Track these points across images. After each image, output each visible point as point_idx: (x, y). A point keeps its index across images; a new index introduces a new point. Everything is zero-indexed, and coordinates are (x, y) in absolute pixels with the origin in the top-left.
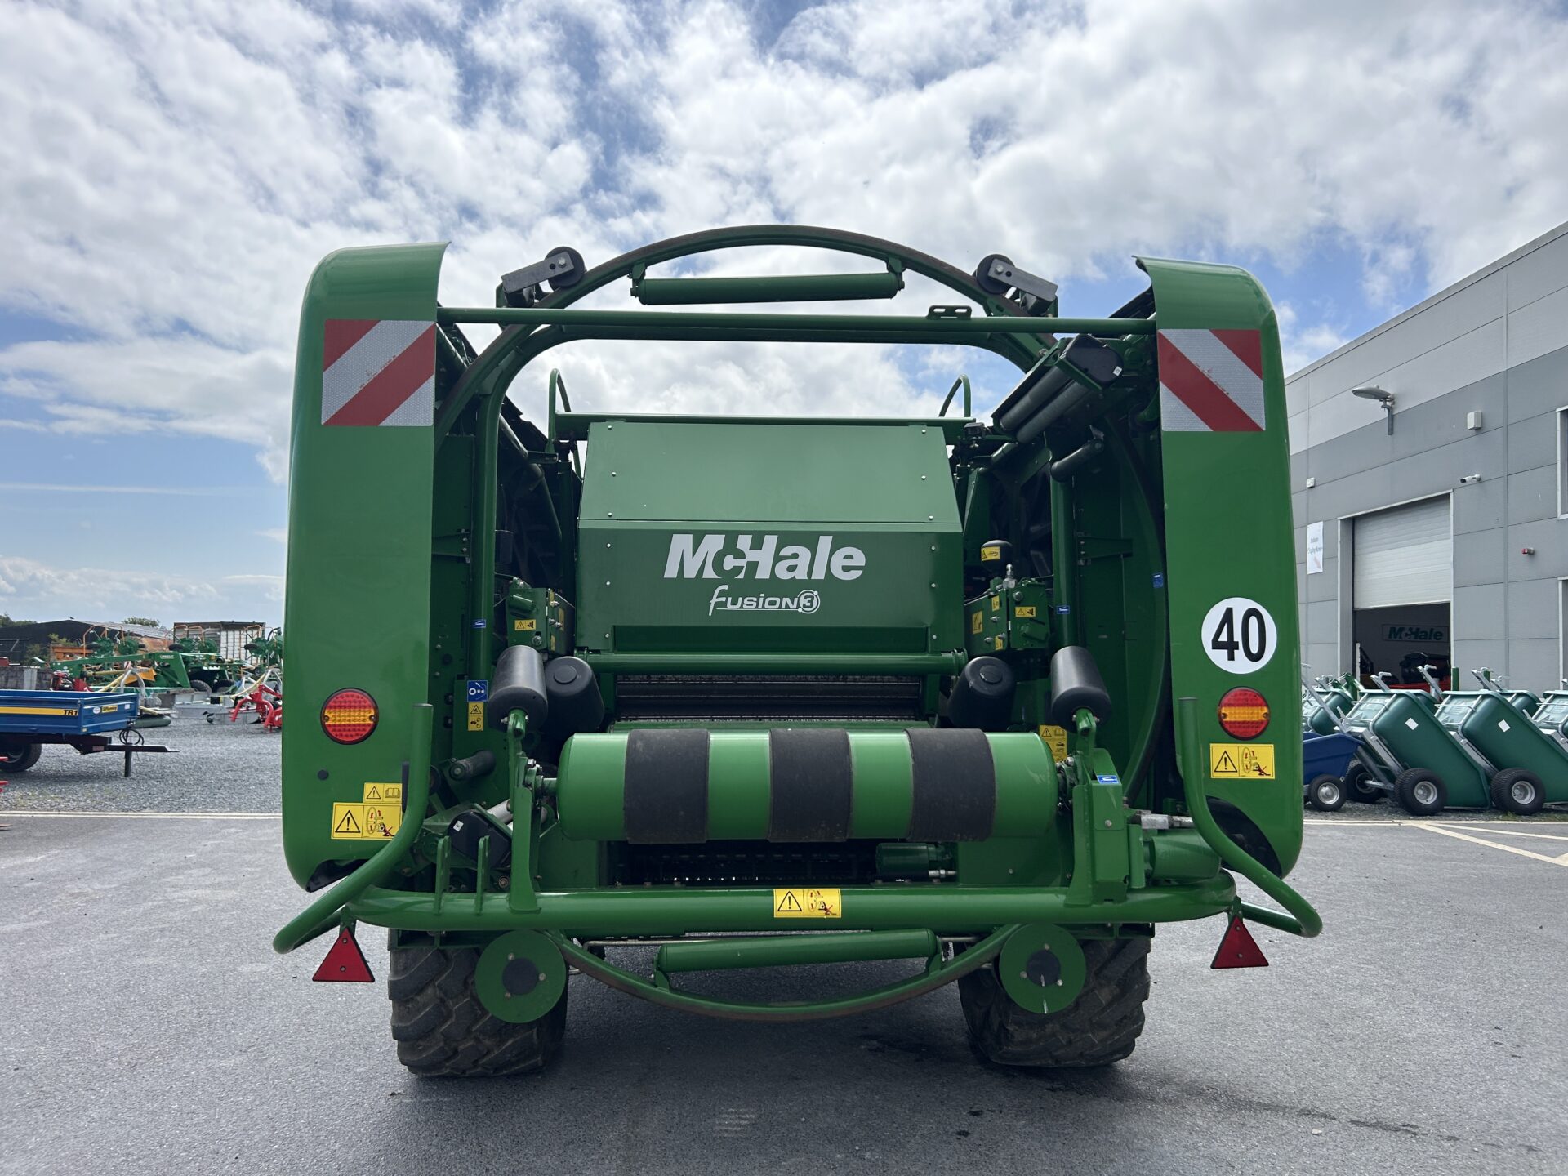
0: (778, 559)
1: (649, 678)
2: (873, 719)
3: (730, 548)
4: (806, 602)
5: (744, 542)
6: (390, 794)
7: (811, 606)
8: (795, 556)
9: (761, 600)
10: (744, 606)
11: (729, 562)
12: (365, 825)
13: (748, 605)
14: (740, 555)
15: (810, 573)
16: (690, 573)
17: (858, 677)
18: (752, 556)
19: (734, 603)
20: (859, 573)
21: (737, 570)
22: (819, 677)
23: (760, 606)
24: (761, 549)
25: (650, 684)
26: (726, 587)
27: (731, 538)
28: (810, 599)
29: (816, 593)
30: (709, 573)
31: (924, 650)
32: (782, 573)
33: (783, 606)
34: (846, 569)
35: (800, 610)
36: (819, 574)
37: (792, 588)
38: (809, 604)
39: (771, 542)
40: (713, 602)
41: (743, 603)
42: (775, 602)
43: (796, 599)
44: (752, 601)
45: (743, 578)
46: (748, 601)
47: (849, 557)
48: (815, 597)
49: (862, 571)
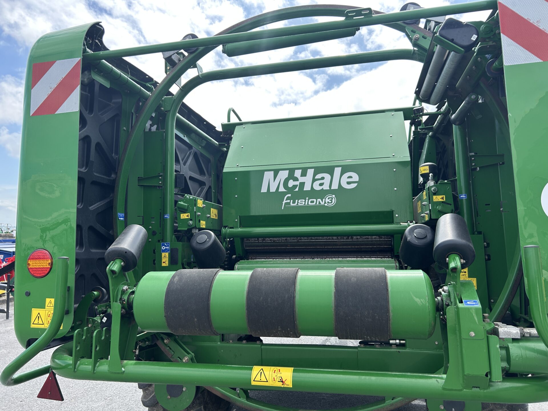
0: (314, 180)
1: (258, 239)
2: (369, 258)
3: (291, 176)
4: (329, 200)
5: (298, 173)
7: (331, 203)
8: (323, 178)
9: (307, 200)
10: (299, 204)
11: (291, 183)
12: (46, 321)
13: (300, 203)
14: (296, 179)
15: (330, 186)
16: (273, 189)
17: (359, 237)
18: (301, 179)
19: (294, 202)
20: (356, 184)
21: (295, 186)
22: (339, 237)
23: (306, 204)
24: (306, 176)
25: (258, 242)
26: (290, 195)
27: (292, 172)
28: (331, 199)
29: (334, 196)
30: (282, 189)
31: (392, 222)
32: (316, 187)
33: (318, 203)
34: (349, 183)
35: (326, 205)
36: (335, 186)
37: (322, 194)
38: (330, 202)
39: (310, 172)
40: (284, 203)
41: (298, 203)
42: (314, 201)
43: (324, 200)
44: (302, 201)
45: (298, 190)
46: (301, 201)
47: (350, 177)
48: (333, 198)
49: (357, 184)
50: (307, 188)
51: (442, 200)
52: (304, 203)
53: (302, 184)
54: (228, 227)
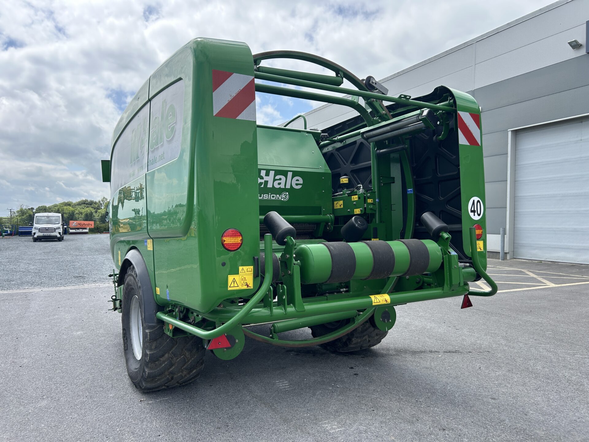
0: (275, 180)
5: (263, 173)
6: (248, 270)
8: (280, 179)
9: (270, 195)
10: (264, 198)
12: (240, 284)
13: (265, 197)
14: (262, 178)
15: (285, 186)
18: (266, 178)
19: (260, 196)
21: (261, 183)
23: (269, 198)
24: (269, 176)
28: (285, 195)
29: (287, 193)
31: (320, 214)
32: (276, 186)
33: (277, 198)
34: (297, 184)
35: (282, 199)
36: (288, 186)
38: (285, 197)
41: (263, 197)
42: (274, 196)
43: (281, 195)
45: (263, 187)
47: (297, 180)
48: (287, 195)
49: (301, 186)
50: (270, 185)
51: (371, 202)
53: (266, 182)
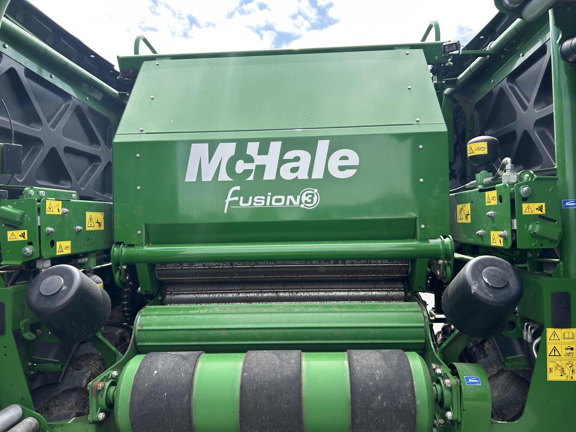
0: (282, 162)
3: (241, 154)
4: (307, 198)
5: (252, 149)
7: (312, 202)
8: (297, 159)
9: (269, 198)
10: (255, 204)
11: (241, 166)
13: (257, 203)
14: (249, 159)
15: (310, 173)
16: (207, 177)
19: (246, 201)
20: (354, 171)
21: (247, 172)
22: (322, 261)
23: (268, 204)
26: (238, 188)
27: (242, 145)
28: (311, 196)
29: (316, 191)
30: (224, 176)
31: (413, 237)
32: (286, 174)
33: (288, 203)
34: (342, 168)
35: (302, 206)
36: (318, 174)
37: (295, 187)
38: (310, 201)
39: (275, 147)
40: (227, 201)
41: (253, 201)
42: (281, 199)
43: (299, 197)
44: (261, 199)
45: (252, 179)
46: (258, 199)
47: (344, 158)
48: (315, 194)
49: (356, 170)
50: (269, 175)
51: (539, 212)
52: (263, 202)
53: (261, 169)
54: (124, 245)
